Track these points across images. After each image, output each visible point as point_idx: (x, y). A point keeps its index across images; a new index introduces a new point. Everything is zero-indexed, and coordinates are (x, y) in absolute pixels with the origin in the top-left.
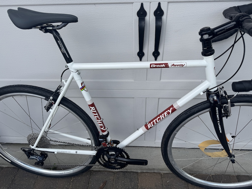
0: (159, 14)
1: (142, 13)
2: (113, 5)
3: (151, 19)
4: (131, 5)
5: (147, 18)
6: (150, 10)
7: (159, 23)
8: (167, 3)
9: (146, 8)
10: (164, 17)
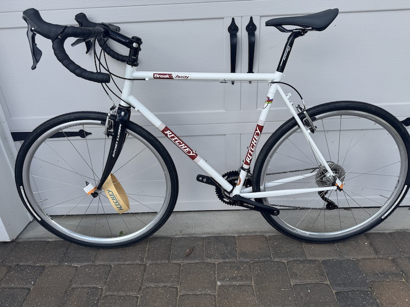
0: (251, 29)
1: (233, 29)
2: (202, 20)
3: (243, 34)
4: (221, 20)
5: (239, 34)
6: (242, 25)
7: (252, 39)
8: (259, 17)
9: (238, 23)
10: (257, 32)
